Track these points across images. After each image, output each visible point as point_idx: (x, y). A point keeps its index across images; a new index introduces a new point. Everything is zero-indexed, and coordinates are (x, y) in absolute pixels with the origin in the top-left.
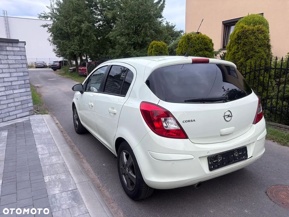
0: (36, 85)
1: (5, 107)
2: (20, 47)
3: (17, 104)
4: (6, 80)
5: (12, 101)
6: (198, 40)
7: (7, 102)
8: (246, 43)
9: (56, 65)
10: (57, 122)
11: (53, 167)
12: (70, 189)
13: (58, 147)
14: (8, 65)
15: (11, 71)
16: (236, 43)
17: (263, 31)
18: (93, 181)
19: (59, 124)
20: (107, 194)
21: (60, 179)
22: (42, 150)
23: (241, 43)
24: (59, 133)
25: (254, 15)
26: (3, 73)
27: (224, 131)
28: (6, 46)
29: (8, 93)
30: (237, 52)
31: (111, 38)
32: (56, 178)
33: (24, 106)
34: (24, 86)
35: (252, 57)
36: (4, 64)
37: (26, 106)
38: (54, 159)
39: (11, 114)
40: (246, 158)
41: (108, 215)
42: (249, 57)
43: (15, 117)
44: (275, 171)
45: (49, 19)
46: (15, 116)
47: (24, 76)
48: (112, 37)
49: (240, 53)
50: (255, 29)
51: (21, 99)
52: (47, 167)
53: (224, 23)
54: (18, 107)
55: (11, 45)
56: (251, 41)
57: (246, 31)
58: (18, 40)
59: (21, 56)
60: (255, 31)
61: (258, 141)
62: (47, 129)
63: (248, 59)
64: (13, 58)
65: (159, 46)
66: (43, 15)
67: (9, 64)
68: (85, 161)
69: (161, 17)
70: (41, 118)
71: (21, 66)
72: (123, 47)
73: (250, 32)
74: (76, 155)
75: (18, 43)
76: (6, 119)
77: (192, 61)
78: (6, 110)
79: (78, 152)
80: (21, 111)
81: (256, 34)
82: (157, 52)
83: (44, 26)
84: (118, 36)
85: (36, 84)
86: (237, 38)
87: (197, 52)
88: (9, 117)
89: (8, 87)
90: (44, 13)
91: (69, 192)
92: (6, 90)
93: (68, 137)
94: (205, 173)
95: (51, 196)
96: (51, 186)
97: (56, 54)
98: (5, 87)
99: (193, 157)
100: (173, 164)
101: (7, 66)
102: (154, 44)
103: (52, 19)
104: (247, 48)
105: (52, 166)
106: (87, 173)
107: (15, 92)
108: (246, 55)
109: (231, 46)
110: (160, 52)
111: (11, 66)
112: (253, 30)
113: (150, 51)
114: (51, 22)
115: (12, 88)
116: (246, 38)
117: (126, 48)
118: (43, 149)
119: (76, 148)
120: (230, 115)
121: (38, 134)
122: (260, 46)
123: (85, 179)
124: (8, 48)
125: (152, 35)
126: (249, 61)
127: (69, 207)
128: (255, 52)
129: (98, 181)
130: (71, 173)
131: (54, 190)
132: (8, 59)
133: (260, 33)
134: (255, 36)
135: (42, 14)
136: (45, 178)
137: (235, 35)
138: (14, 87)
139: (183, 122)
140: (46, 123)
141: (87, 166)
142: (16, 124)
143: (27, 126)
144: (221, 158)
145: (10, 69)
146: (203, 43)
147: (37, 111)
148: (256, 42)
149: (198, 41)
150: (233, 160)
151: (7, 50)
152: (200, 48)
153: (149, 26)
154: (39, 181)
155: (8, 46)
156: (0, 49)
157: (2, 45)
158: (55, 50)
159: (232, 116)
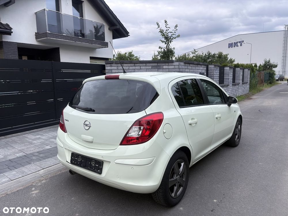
2: (174, 65)
27: (84, 137)
28: (163, 66)
40: (100, 173)
77: (105, 78)
99: (63, 146)
120: (89, 125)
124: (164, 67)
144: (81, 160)
150: (89, 167)
151: (163, 69)
155: (165, 65)
156: (159, 68)
157: (160, 65)
159: (90, 127)
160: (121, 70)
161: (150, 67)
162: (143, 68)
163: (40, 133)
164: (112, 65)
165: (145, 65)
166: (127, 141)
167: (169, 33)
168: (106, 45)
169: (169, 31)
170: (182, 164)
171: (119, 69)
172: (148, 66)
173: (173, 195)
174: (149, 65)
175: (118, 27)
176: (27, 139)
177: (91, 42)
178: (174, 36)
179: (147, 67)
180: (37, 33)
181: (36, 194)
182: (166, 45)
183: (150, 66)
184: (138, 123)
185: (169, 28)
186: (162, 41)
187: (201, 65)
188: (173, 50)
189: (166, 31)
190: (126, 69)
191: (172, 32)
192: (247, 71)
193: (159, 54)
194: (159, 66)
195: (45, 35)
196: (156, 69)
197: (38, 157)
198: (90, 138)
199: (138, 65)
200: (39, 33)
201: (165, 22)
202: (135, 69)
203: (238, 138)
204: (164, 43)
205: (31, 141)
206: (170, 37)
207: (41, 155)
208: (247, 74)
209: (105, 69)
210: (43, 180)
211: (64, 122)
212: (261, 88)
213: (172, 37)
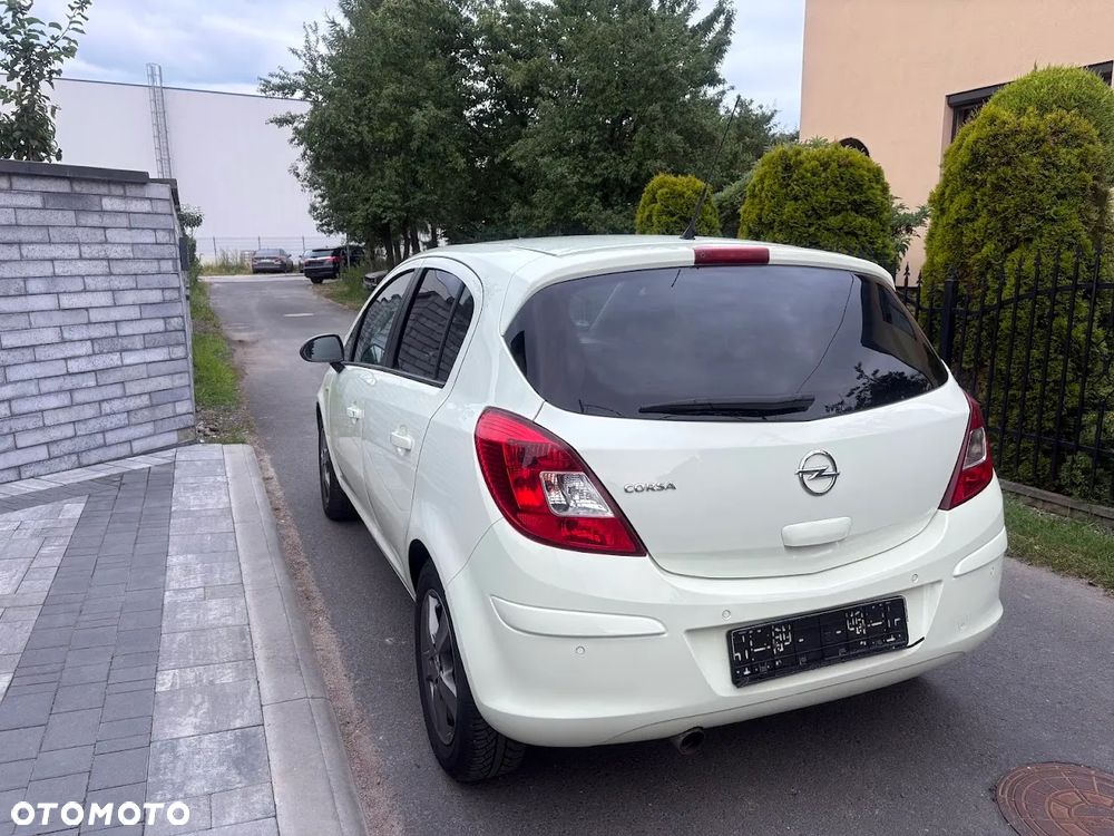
0: (237, 336)
1: (89, 411)
2: (151, 199)
3: (132, 403)
4: (95, 316)
5: (117, 391)
6: (825, 170)
7: (96, 395)
8: (1006, 185)
9: (321, 262)
10: (271, 472)
11: (203, 639)
12: (238, 723)
13: (244, 566)
14: (105, 263)
15: (116, 283)
16: (968, 181)
17: (1076, 137)
18: (330, 696)
19: (275, 482)
20: (367, 748)
21: (212, 683)
22: (182, 574)
23: (984, 181)
24: (263, 514)
25: (1057, 71)
26: (85, 291)
27: (801, 531)
28: (101, 196)
29: (101, 362)
30: (968, 220)
31: (518, 164)
32: (198, 679)
33: (159, 413)
34: (160, 338)
35: (1030, 240)
36: (90, 259)
37: (168, 410)
38: (216, 610)
39: (111, 437)
40: (902, 644)
41: (345, 830)
42: (1017, 237)
43: (124, 450)
44: (1058, 706)
45: (299, 94)
46: (127, 446)
47: (164, 302)
48: (523, 158)
49: (980, 223)
50: (1042, 127)
51: (152, 385)
52: (180, 637)
53: (952, 100)
54: (140, 414)
55: (118, 190)
56: (1026, 173)
57: (1006, 136)
58: (145, 175)
59: (155, 230)
60: (1042, 134)
61: (955, 577)
62: (225, 499)
63: (1016, 247)
64: (127, 236)
65: (681, 195)
66: (276, 81)
67: (109, 260)
68: (323, 622)
69: (714, 80)
70: (217, 455)
71: (153, 267)
72: (560, 198)
73: (1022, 137)
74: (301, 600)
75: (144, 184)
76: (94, 456)
77: (693, 259)
78: (94, 425)
79: (313, 587)
80: (149, 428)
81: (1045, 147)
82: (673, 215)
83: (281, 122)
84: (542, 155)
85: (240, 331)
86: (972, 162)
87: (820, 218)
88: (105, 449)
89: (105, 342)
90: (282, 74)
91: (229, 736)
92: (94, 354)
93: (293, 533)
94: (713, 693)
95: (162, 745)
96: (171, 709)
97: (318, 222)
98: (92, 340)
99: (662, 629)
100: (580, 651)
101: (101, 267)
102: (661, 187)
103: (307, 94)
104: (1010, 202)
105: (198, 633)
106: (317, 670)
107: (130, 358)
108: (1005, 229)
109: (947, 195)
110: (681, 218)
111: (118, 268)
112: (1035, 130)
113: (647, 213)
114: (307, 107)
115: (119, 348)
116: (1008, 164)
117: (573, 201)
118: (187, 570)
119: (307, 573)
120: (830, 471)
121: (189, 513)
122: (1061, 196)
123: (301, 688)
124: (108, 204)
125: (675, 152)
126: (1016, 255)
127: (211, 790)
128: (1043, 217)
129: (351, 701)
130: (261, 665)
131: (180, 725)
132: (106, 242)
133: (1066, 143)
134: (1043, 154)
135: (272, 75)
136: (159, 677)
137: (962, 151)
138: (125, 342)
139: (626, 491)
140: (229, 475)
141: (327, 639)
142: (121, 475)
143: (160, 483)
144: (787, 640)
145: (113, 277)
146: (843, 184)
147: (212, 430)
148: (1046, 177)
149: (823, 175)
150: (843, 650)
151: (103, 211)
152: (832, 203)
153: (661, 116)
154: (140, 685)
155: (109, 195)
156: (79, 204)
157: (84, 191)
158: (314, 208)
159: (835, 476)
161: (37, 201)
172: (24, 192)
174: (29, 188)
179: (21, 200)
183: (32, 193)
188: (49, 114)
194: (80, 195)
196: (66, 213)
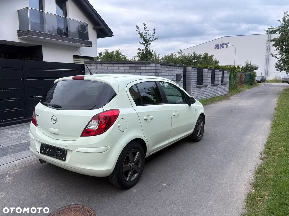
2: (151, 67)
28: (140, 67)
55: (144, 65)
61: (76, 151)
64: (145, 74)
77: (72, 78)
97: (277, 68)
99: (34, 138)
120: (56, 120)
124: (142, 68)
144: (49, 149)
150: (55, 156)
155: (142, 66)
156: (136, 68)
157: (137, 66)
158: (277, 64)
159: (56, 121)
160: (100, 70)
161: (128, 68)
162: (121, 68)
163: (18, 128)
164: (91, 65)
165: (123, 65)
166: (87, 133)
167: (147, 35)
168: (90, 44)
169: (147, 34)
170: (138, 153)
171: (98, 69)
172: (126, 67)
173: (128, 179)
175: (102, 27)
176: (5, 134)
177: (75, 41)
178: (152, 39)
180: (20, 31)
181: (9, 180)
182: (145, 47)
183: (128, 67)
184: (96, 118)
185: (148, 31)
186: (141, 43)
187: (178, 66)
188: (152, 51)
189: (145, 33)
190: (105, 68)
191: (150, 35)
192: (227, 73)
193: (138, 55)
195: (27, 32)
196: (133, 70)
197: (14, 150)
198: (56, 131)
199: (116, 65)
200: (21, 31)
201: (144, 25)
202: (113, 69)
203: (200, 134)
204: (143, 45)
205: (8, 135)
206: (149, 39)
207: (17, 148)
208: (226, 76)
209: (84, 69)
210: (17, 169)
211: (35, 117)
212: (241, 89)
213: (150, 40)
